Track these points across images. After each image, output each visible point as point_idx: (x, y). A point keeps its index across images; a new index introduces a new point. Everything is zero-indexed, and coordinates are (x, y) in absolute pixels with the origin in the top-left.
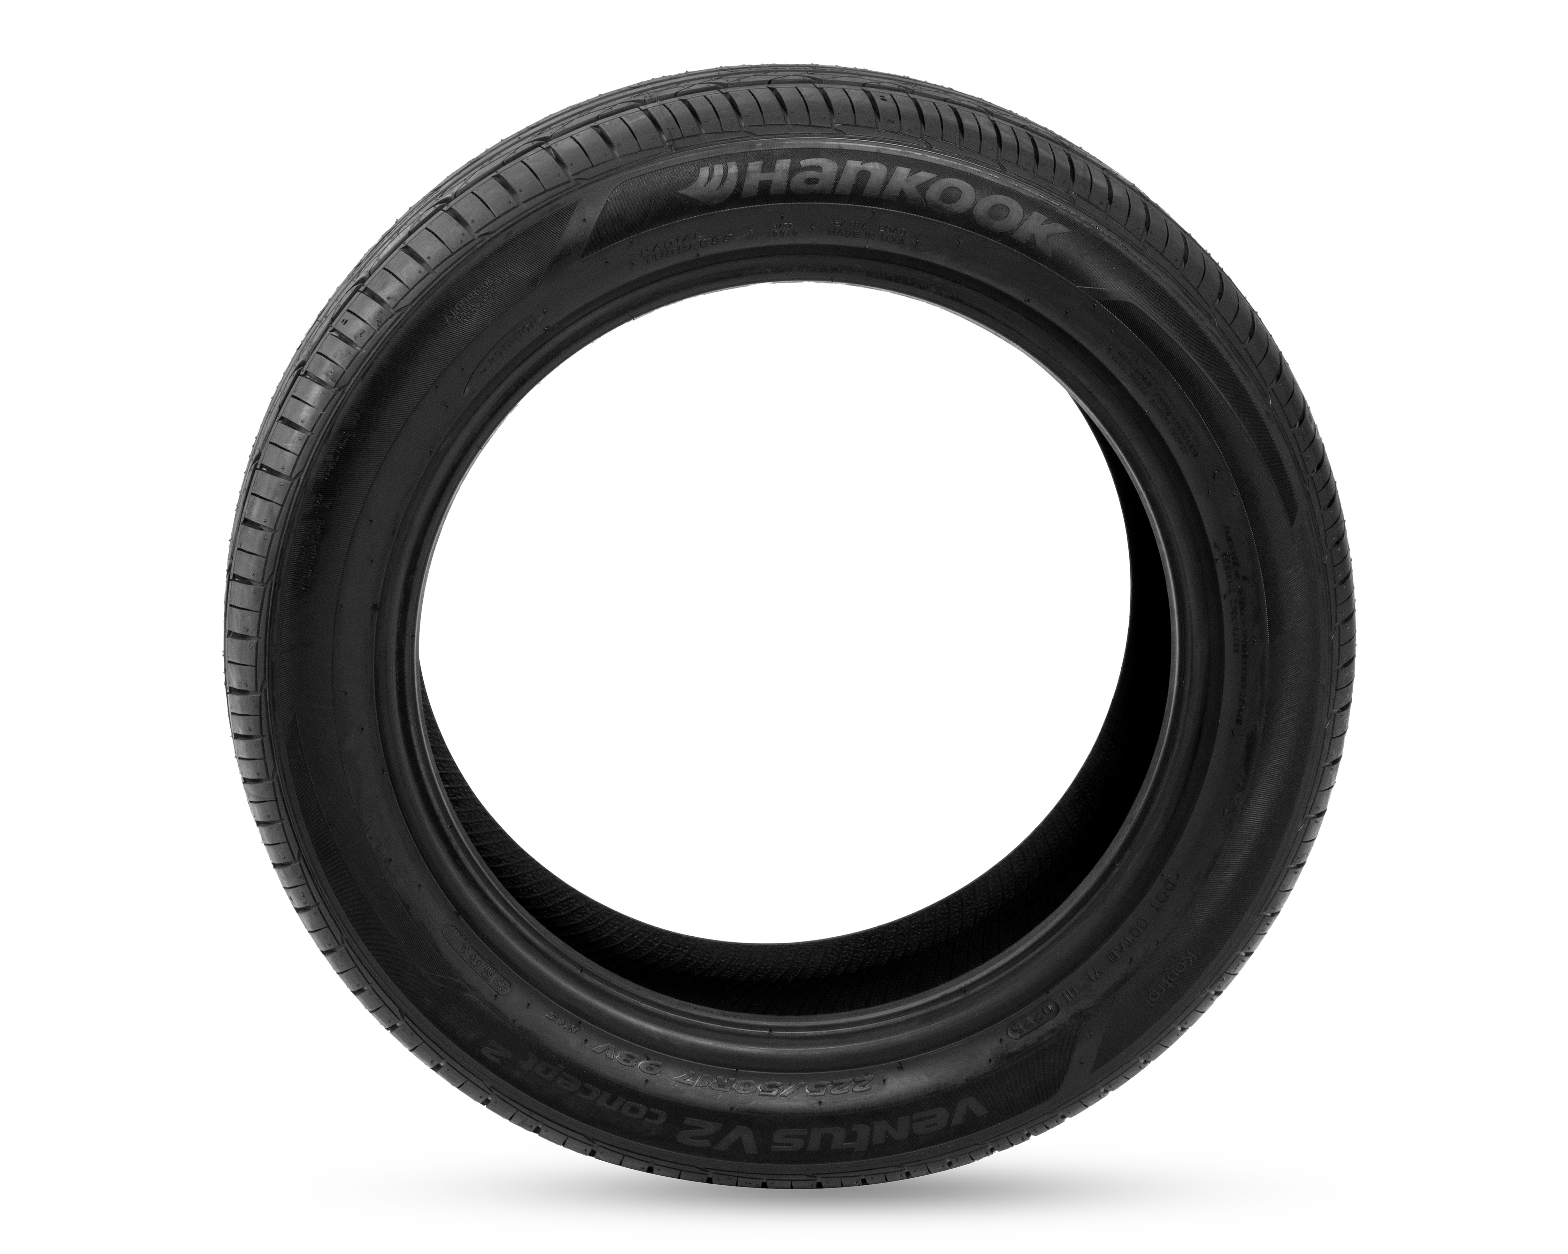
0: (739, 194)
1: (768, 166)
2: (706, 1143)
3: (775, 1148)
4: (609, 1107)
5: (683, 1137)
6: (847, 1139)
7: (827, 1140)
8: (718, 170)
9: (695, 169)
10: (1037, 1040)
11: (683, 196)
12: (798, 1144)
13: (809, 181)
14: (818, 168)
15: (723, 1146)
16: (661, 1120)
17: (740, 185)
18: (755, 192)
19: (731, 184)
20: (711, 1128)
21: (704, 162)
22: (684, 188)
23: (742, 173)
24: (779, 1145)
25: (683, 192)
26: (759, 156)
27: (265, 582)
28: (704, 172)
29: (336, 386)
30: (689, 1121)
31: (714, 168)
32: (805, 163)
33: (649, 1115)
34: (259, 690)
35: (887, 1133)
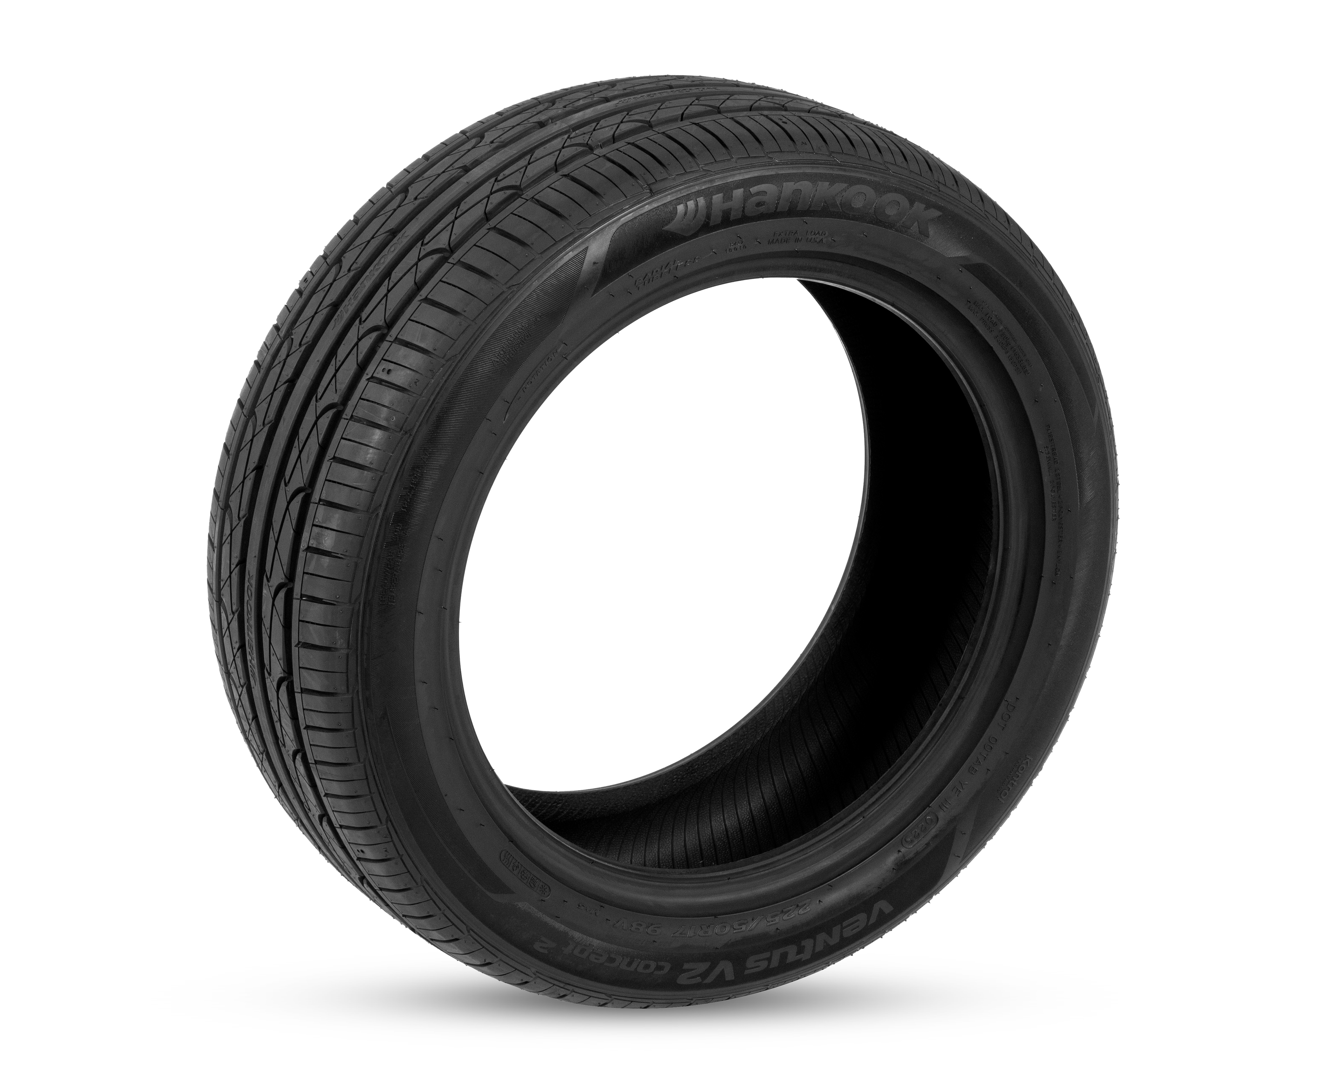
0: (708, 223)
1: (728, 197)
2: (698, 979)
3: (747, 972)
4: (628, 969)
5: (682, 979)
6: (798, 953)
7: (784, 956)
8: (691, 204)
9: (674, 208)
10: (925, 846)
11: (667, 232)
12: (764, 965)
13: (759, 204)
14: (764, 193)
15: (709, 980)
16: (667, 970)
17: (708, 216)
18: (719, 220)
19: (701, 217)
20: (702, 967)
21: (679, 201)
22: (667, 224)
23: (709, 205)
24: (751, 968)
25: (666, 228)
26: (719, 189)
27: (353, 601)
28: (681, 208)
29: (401, 430)
30: (686, 966)
31: (688, 204)
32: (754, 190)
33: (659, 968)
34: (351, 691)
35: (825, 942)
